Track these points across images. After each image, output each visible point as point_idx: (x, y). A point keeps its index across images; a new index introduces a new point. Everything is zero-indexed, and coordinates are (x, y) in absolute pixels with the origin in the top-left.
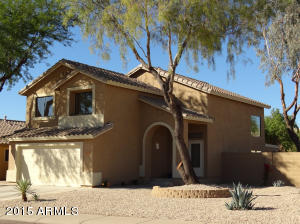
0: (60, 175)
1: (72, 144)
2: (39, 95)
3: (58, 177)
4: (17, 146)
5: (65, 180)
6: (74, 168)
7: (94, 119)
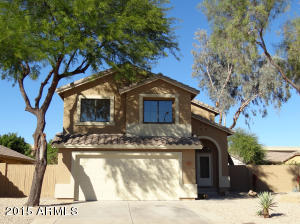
0: (148, 188)
1: (169, 154)
2: (89, 97)
3: (146, 190)
4: (74, 154)
5: (156, 194)
6: (168, 179)
7: (180, 129)
